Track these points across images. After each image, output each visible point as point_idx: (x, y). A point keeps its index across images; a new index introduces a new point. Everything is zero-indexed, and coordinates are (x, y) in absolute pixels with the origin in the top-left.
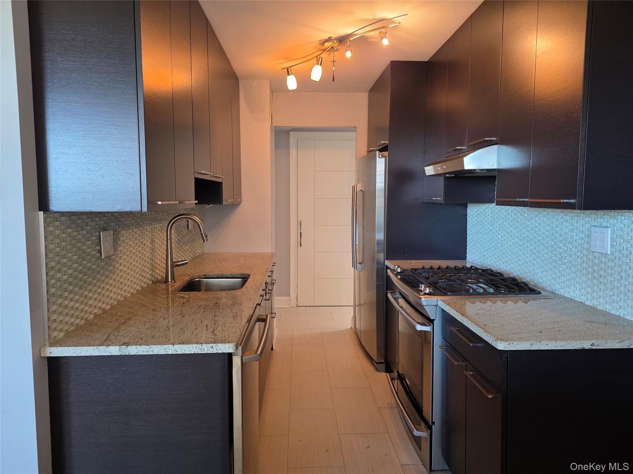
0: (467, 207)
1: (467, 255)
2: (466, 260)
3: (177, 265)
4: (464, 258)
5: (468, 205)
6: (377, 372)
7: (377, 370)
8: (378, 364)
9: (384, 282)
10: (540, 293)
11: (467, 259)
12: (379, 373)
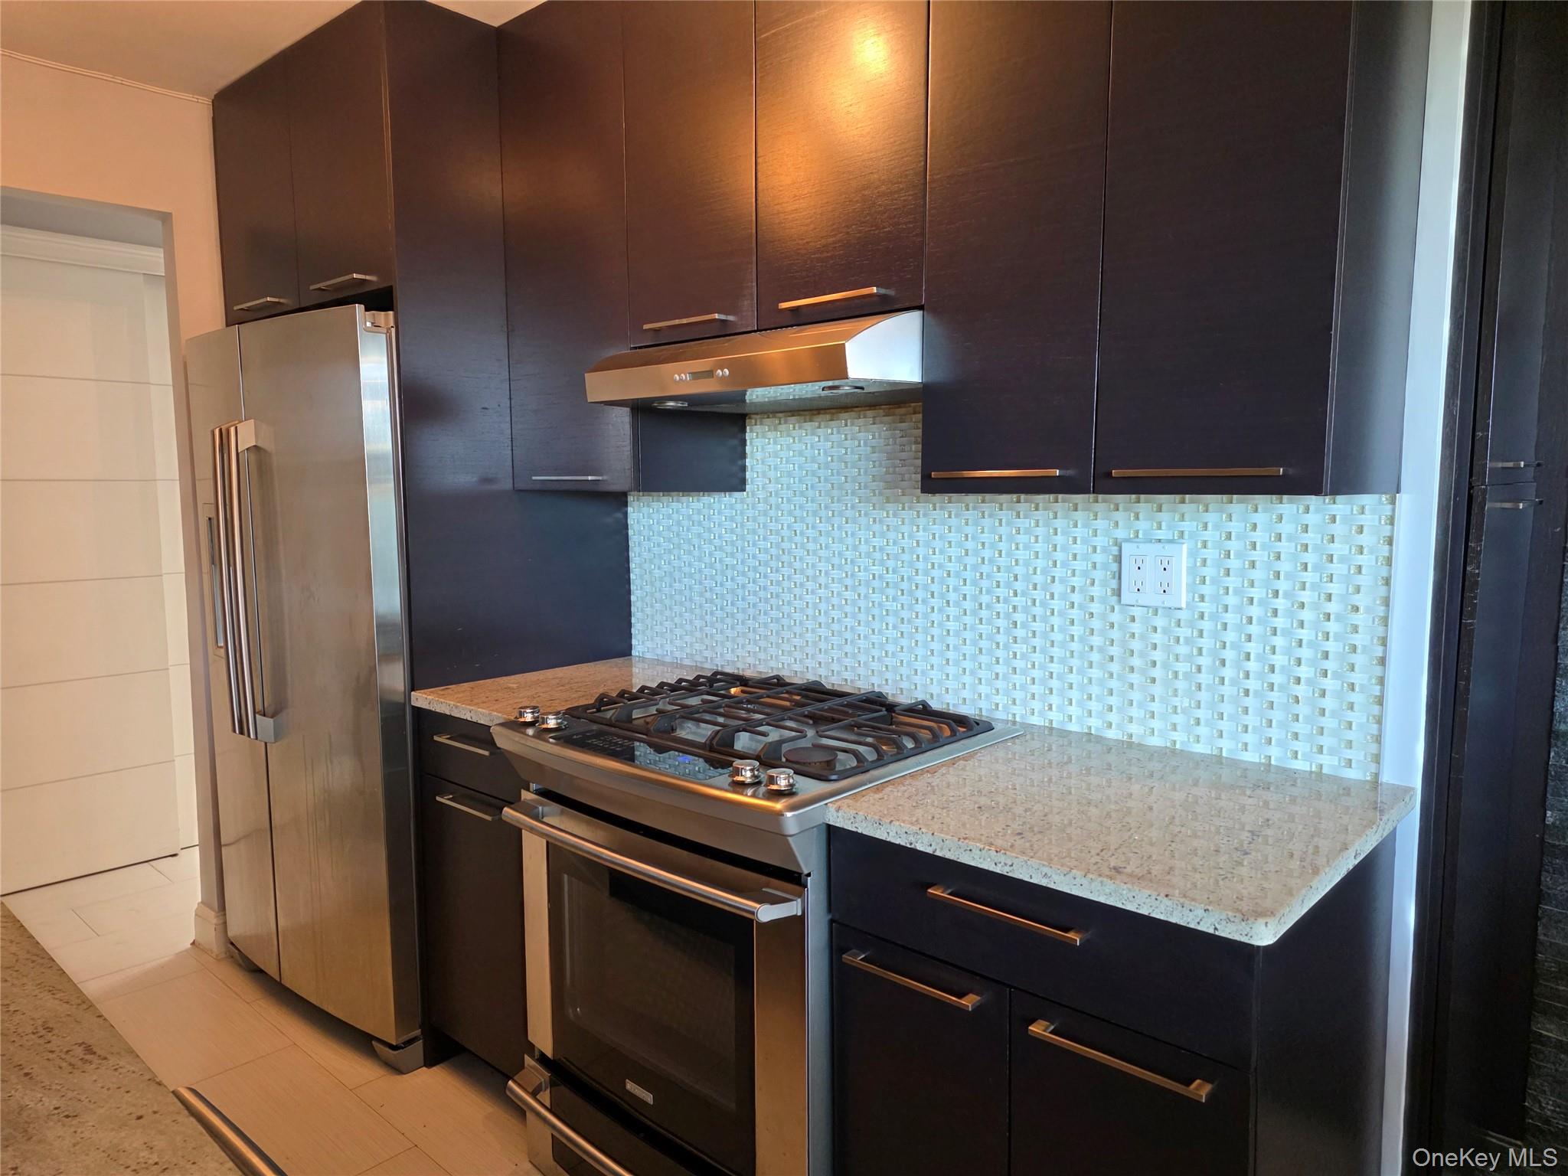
0: (626, 505)
1: (634, 642)
2: (631, 655)
4: (624, 650)
5: (630, 498)
6: (399, 1077)
7: (397, 1069)
8: (403, 1048)
9: (407, 766)
10: (989, 728)
11: (634, 653)
12: (404, 1076)
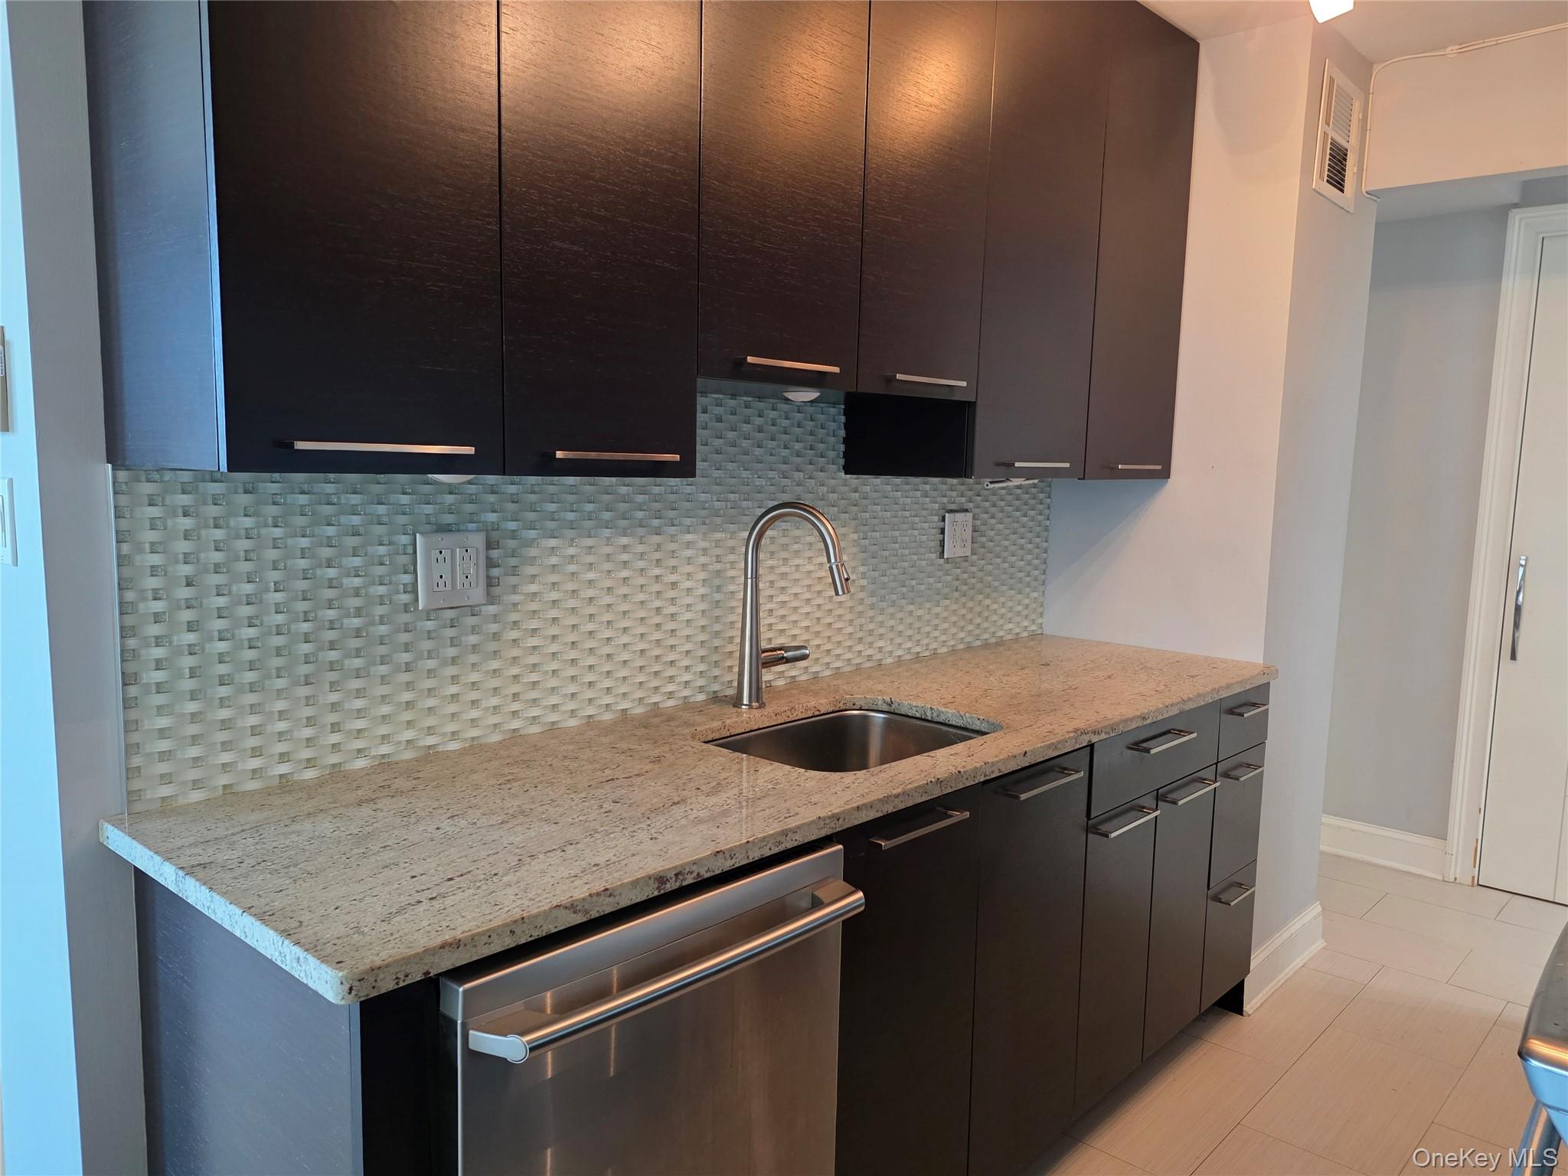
3: (783, 658)
